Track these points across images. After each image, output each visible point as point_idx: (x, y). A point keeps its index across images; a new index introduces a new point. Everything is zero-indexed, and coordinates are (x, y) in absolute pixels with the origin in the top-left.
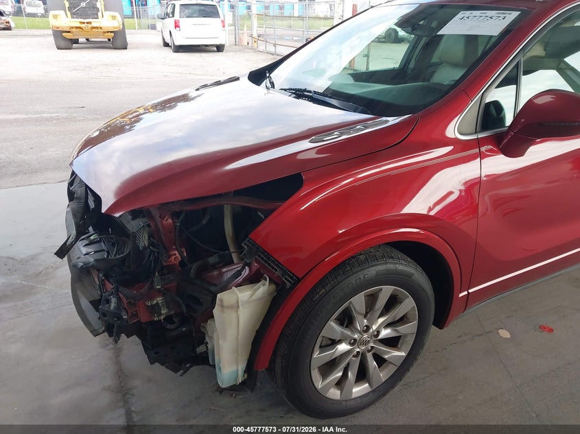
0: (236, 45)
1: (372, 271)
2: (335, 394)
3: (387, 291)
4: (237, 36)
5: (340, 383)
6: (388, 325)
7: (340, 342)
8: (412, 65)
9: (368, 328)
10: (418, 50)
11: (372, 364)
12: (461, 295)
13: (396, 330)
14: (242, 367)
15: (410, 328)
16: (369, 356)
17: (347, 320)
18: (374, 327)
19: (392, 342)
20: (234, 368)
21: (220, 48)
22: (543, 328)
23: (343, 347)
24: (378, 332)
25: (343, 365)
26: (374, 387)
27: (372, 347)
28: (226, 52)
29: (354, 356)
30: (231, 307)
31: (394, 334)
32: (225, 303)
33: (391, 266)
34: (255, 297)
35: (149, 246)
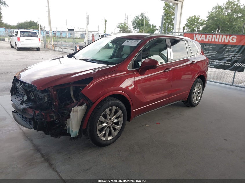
0: (44, 48)
1: (110, 103)
2: (103, 139)
3: (114, 108)
4: (45, 44)
5: (104, 135)
6: (115, 119)
7: (104, 123)
8: (116, 54)
9: (111, 119)
10: (117, 50)
11: (113, 130)
12: (133, 111)
13: (118, 120)
14: (78, 130)
15: (121, 119)
16: (111, 127)
17: (105, 116)
18: (112, 119)
19: (117, 123)
20: (76, 130)
21: (38, 49)
22: (157, 123)
23: (105, 124)
24: (113, 120)
25: (105, 130)
26: (114, 137)
27: (112, 125)
28: (41, 51)
29: (107, 127)
30: (76, 111)
31: (117, 121)
32: (74, 110)
33: (115, 101)
34: (82, 109)
35: (48, 101)
